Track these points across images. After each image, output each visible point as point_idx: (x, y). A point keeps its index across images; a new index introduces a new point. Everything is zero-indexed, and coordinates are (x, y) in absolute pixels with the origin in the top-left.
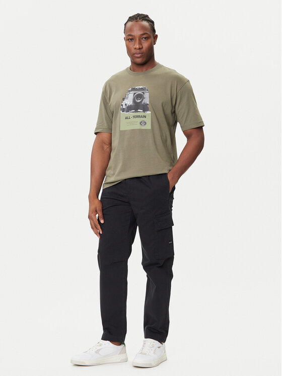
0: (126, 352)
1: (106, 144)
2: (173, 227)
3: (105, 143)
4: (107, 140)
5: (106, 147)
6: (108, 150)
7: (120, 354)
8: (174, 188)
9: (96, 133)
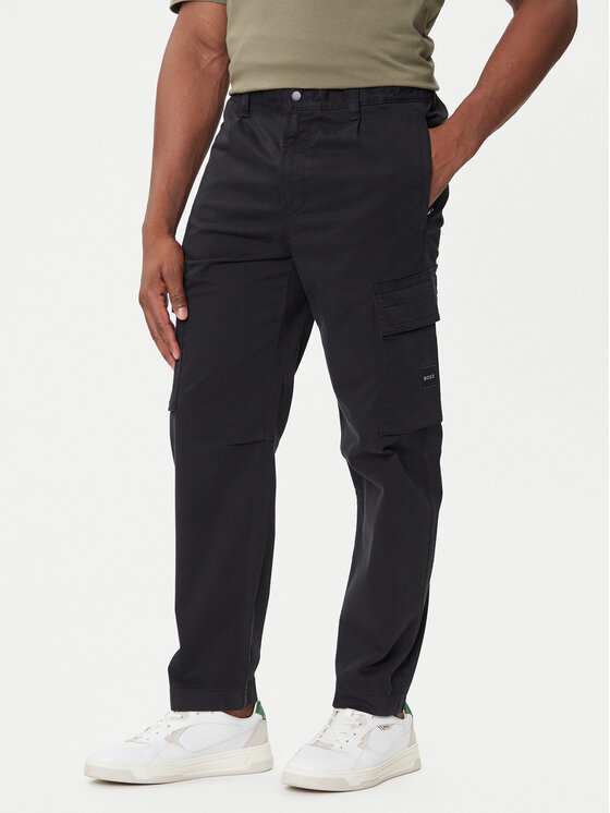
0: (267, 741)
1: (208, 47)
2: (437, 323)
3: (205, 44)
4: (210, 33)
5: (207, 57)
6: (216, 66)
7: (246, 746)
8: (443, 198)
9: (176, 8)
